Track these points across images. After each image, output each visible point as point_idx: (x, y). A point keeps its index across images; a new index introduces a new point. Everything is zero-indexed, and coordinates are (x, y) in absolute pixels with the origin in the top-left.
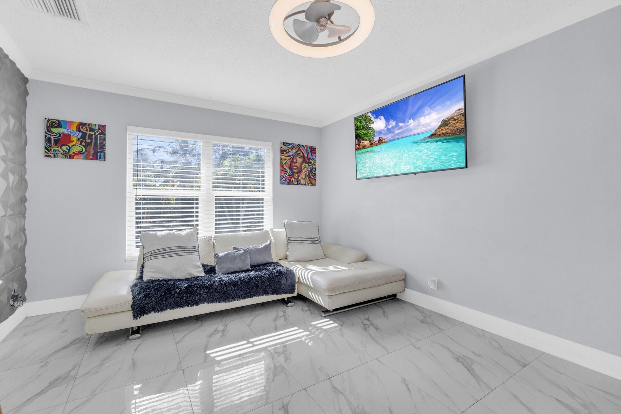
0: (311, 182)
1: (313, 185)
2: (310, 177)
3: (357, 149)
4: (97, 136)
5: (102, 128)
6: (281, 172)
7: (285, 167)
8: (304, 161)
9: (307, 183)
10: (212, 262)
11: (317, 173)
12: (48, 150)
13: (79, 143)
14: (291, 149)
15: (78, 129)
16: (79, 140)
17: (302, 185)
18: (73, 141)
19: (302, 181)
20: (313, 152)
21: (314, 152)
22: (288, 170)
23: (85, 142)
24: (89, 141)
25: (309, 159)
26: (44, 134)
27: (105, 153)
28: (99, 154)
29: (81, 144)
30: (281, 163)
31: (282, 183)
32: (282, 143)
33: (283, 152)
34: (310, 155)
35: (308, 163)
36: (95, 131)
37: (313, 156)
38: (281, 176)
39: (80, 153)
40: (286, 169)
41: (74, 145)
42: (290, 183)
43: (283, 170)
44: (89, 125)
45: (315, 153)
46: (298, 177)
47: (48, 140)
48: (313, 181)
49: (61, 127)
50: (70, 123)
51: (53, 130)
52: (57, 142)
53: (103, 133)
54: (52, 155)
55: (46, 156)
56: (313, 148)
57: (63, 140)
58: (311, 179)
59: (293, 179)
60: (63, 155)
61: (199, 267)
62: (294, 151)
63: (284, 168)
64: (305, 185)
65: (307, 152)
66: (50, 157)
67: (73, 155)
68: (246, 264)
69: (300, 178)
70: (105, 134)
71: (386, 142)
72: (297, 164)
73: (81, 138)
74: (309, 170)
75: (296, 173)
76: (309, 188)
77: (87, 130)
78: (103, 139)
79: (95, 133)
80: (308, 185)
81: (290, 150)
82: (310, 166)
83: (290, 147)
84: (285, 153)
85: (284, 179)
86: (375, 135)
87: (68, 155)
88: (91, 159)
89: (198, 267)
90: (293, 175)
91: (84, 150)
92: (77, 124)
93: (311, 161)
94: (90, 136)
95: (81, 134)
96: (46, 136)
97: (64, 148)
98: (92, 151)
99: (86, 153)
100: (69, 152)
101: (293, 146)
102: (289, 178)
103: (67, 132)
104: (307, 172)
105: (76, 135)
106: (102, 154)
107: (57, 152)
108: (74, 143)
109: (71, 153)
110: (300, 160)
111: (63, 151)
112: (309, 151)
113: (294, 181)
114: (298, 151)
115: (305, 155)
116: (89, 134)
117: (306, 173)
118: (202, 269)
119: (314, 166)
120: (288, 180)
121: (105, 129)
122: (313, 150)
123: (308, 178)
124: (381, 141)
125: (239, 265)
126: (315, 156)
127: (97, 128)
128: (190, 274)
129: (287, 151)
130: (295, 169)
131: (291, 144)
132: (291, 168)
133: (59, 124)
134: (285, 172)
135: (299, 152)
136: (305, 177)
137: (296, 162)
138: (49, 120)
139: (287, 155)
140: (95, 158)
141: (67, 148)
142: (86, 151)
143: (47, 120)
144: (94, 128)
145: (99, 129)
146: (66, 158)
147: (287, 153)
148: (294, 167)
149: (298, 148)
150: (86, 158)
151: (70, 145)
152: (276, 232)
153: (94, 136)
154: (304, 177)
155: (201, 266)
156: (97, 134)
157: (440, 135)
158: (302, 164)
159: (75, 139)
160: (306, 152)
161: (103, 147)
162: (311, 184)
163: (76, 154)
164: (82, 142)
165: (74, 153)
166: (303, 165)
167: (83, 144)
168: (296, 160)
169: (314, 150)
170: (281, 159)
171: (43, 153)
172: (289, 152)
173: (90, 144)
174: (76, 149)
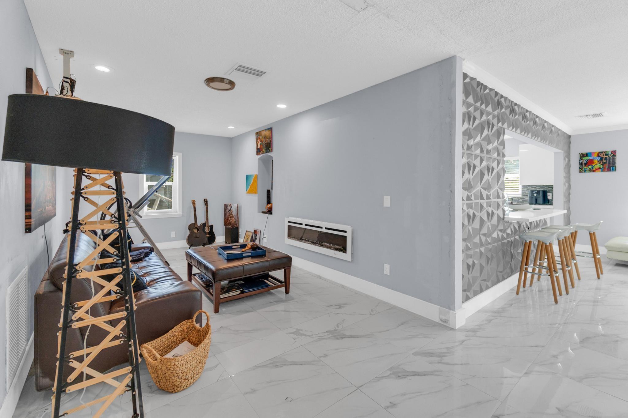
4: (610, 158)
5: (614, 153)
12: (581, 169)
13: (599, 163)
15: (598, 156)
16: (598, 161)
18: (595, 163)
23: (603, 162)
24: (605, 161)
27: (616, 167)
28: (611, 168)
29: (600, 163)
36: (609, 155)
39: (599, 168)
41: (595, 165)
44: (605, 152)
47: (581, 164)
49: (588, 156)
50: (593, 153)
51: (584, 158)
52: (586, 164)
53: (615, 155)
54: (583, 171)
55: (580, 172)
57: (589, 163)
60: (589, 170)
66: (582, 172)
67: (595, 170)
73: (600, 160)
77: (603, 155)
78: (614, 159)
79: (609, 156)
87: (592, 171)
88: (606, 171)
91: (602, 166)
92: (597, 153)
94: (606, 159)
95: (600, 158)
96: (580, 162)
97: (590, 167)
98: (607, 166)
99: (603, 168)
100: (593, 168)
103: (591, 158)
105: (597, 159)
106: (614, 168)
107: (586, 170)
108: (596, 164)
109: (594, 169)
111: (589, 168)
116: (605, 157)
121: (616, 153)
127: (610, 153)
133: (587, 155)
138: (582, 153)
140: (609, 170)
141: (591, 167)
142: (603, 167)
143: (580, 154)
144: (608, 153)
145: (612, 153)
146: (591, 172)
150: (603, 171)
151: (593, 165)
153: (608, 158)
156: (610, 156)
159: (596, 161)
161: (614, 163)
163: (596, 169)
165: (595, 169)
167: (601, 163)
171: (578, 171)
173: (606, 163)
174: (597, 167)
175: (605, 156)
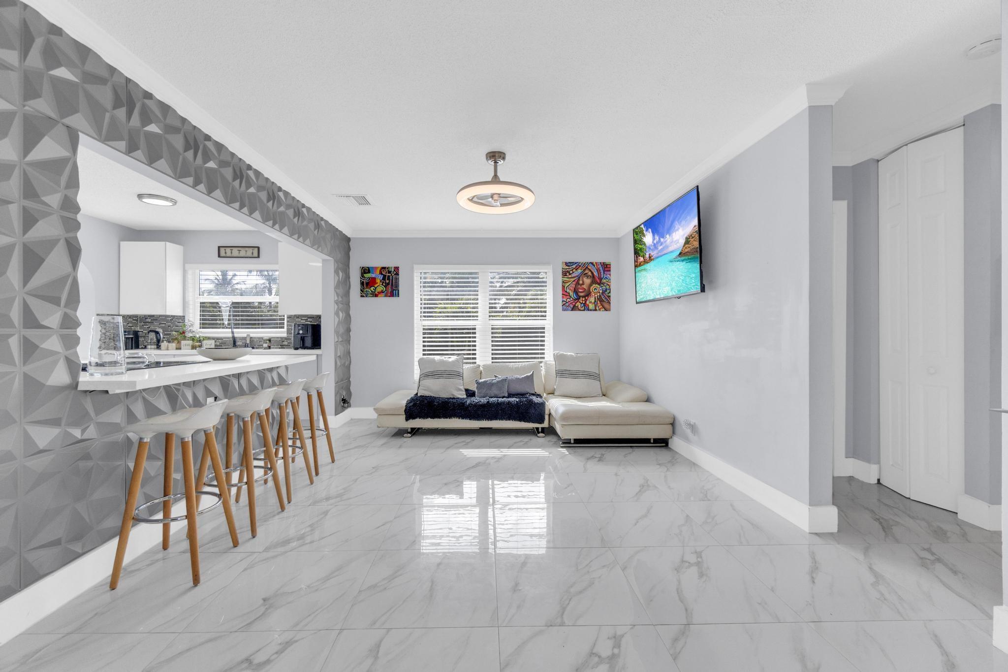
0: (603, 307)
1: (606, 310)
2: (601, 301)
3: (636, 266)
4: (393, 276)
5: (397, 269)
6: (563, 297)
7: (568, 291)
8: (594, 282)
9: (597, 308)
10: (473, 387)
11: (612, 295)
14: (576, 270)
15: (381, 273)
17: (591, 310)
19: (591, 306)
20: (606, 269)
21: (609, 269)
22: (571, 294)
25: (601, 279)
26: (360, 279)
27: (398, 290)
28: (394, 292)
29: (382, 285)
30: (563, 287)
31: (564, 310)
32: (564, 264)
33: (565, 274)
34: (602, 273)
35: (599, 284)
36: (392, 273)
37: (606, 274)
38: (563, 301)
39: (382, 292)
40: (569, 293)
42: (574, 308)
43: (565, 294)
44: (388, 268)
45: (610, 271)
46: (586, 302)
47: (362, 284)
48: (606, 305)
50: (376, 268)
52: (367, 284)
53: (397, 274)
54: (365, 295)
55: (362, 296)
56: (607, 265)
57: (371, 283)
58: (604, 302)
59: (578, 304)
61: (462, 391)
62: (580, 271)
63: (566, 292)
64: (596, 310)
65: (598, 270)
66: (363, 296)
68: (502, 391)
69: (588, 302)
70: (398, 275)
71: (654, 260)
72: (584, 286)
74: (601, 292)
75: (584, 297)
76: (601, 314)
77: (386, 273)
78: (397, 279)
80: (600, 310)
81: (574, 270)
82: (602, 287)
83: (574, 266)
84: (568, 274)
85: (567, 304)
86: (647, 250)
88: (390, 296)
89: (460, 390)
90: (578, 299)
93: (604, 281)
94: (389, 279)
95: (382, 276)
96: (361, 281)
97: (372, 288)
99: (386, 292)
101: (578, 265)
102: (574, 304)
103: (373, 276)
104: (598, 294)
106: (397, 291)
108: (378, 284)
109: (376, 293)
110: (587, 281)
111: (372, 291)
112: (601, 269)
113: (579, 306)
114: (585, 270)
115: (596, 274)
117: (596, 295)
118: (464, 393)
119: (608, 287)
120: (572, 306)
122: (606, 267)
123: (599, 302)
124: (650, 258)
125: (494, 391)
126: (610, 275)
127: (393, 270)
128: (453, 395)
129: (571, 272)
130: (581, 292)
131: (576, 263)
132: (576, 291)
134: (568, 297)
135: (587, 271)
136: (595, 301)
137: (583, 284)
138: (363, 268)
139: (570, 276)
140: (392, 295)
143: (361, 268)
144: (391, 270)
145: (394, 271)
147: (570, 274)
148: (580, 290)
149: (585, 266)
151: (376, 286)
152: (549, 364)
153: (391, 277)
154: (593, 301)
155: (464, 390)
157: (685, 254)
158: (591, 285)
159: (378, 281)
160: (596, 270)
161: (397, 286)
162: (604, 309)
164: (383, 282)
165: (378, 292)
166: (592, 287)
167: (384, 284)
168: (583, 282)
169: (608, 266)
170: (563, 282)
171: (360, 294)
172: (573, 272)
173: (388, 284)
174: (380, 289)
175: (387, 274)
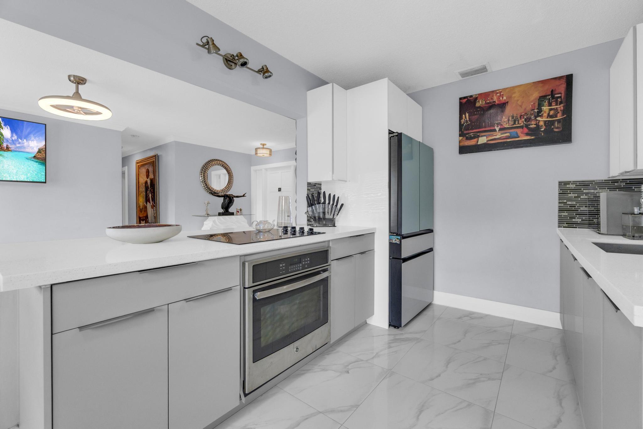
71: (11, 151)
86: (4, 141)
124: (8, 149)
157: (38, 158)
